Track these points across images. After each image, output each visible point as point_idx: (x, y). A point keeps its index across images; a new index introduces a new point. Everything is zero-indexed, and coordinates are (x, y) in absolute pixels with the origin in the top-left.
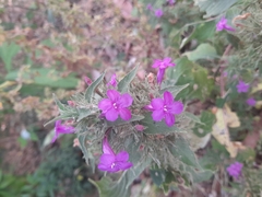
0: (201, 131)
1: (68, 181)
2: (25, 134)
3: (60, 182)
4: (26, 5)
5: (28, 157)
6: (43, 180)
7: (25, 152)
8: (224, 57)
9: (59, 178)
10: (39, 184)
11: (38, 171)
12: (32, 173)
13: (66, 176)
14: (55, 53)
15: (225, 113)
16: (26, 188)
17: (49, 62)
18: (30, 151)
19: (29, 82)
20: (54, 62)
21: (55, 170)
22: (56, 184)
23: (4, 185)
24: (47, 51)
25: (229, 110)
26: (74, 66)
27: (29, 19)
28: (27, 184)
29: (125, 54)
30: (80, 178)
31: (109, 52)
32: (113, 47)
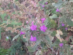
1: (19, 50)
2: (7, 38)
3: (17, 51)
4: (8, 3)
5: (8, 44)
9: (16, 49)
10: (11, 51)
12: (9, 48)
14: (16, 16)
16: (7, 52)
17: (15, 18)
18: (8, 42)
21: (16, 47)
22: (16, 51)
23: (1, 51)
24: (14, 16)
26: (21, 19)
27: (8, 7)
29: (34, 16)
30: (22, 49)
31: (30, 16)
32: (31, 14)
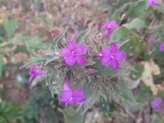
0: (134, 76)
1: (46, 109)
2: (20, 79)
3: (41, 109)
5: (22, 93)
6: (30, 107)
7: (20, 90)
8: (150, 27)
9: (40, 107)
10: (28, 110)
11: (28, 102)
13: (45, 106)
14: (38, 26)
15: (150, 65)
16: (21, 112)
17: (34, 31)
18: (24, 89)
19: (21, 44)
20: (37, 32)
21: (39, 102)
22: (39, 110)
23: (7, 110)
24: (32, 24)
25: (153, 63)
26: (49, 34)
28: (21, 110)
30: (54, 106)
31: (73, 27)
